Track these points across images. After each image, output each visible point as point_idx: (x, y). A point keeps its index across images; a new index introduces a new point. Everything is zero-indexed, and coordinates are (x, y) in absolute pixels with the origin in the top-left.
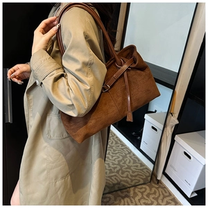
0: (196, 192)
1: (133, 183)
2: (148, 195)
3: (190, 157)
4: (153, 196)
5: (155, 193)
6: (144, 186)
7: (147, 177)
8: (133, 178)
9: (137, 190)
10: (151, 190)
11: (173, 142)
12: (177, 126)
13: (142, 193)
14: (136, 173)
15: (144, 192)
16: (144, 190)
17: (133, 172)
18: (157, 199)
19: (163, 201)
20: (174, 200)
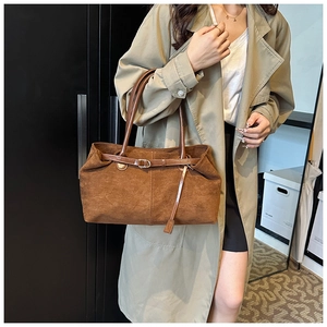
1: (264, 273)
2: (290, 285)
4: (298, 286)
5: (298, 282)
6: (280, 275)
7: (280, 263)
8: (261, 267)
9: (272, 281)
10: (291, 278)
13: (281, 283)
14: (263, 261)
15: (284, 281)
16: (281, 279)
17: (259, 259)
18: (304, 289)
19: (312, 290)
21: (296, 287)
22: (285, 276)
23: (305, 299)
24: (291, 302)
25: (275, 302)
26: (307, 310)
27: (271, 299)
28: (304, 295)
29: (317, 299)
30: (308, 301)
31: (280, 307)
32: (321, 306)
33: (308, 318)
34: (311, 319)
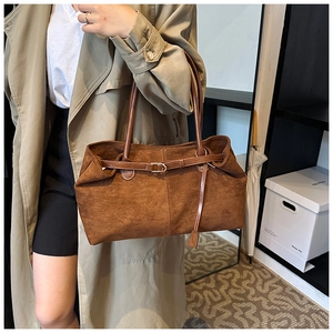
0: (311, 262)
1: (212, 269)
2: (239, 282)
3: (293, 208)
4: (247, 282)
5: (249, 277)
6: (229, 270)
7: (232, 257)
8: (211, 262)
9: (220, 277)
10: (241, 274)
11: (263, 190)
12: (265, 164)
13: (229, 280)
14: (214, 255)
15: (232, 278)
16: (230, 275)
17: (209, 253)
18: (253, 286)
19: (263, 287)
20: (281, 282)
21: (245, 283)
22: (236, 271)
23: (253, 296)
24: (237, 301)
25: (219, 302)
26: (254, 309)
27: (215, 299)
28: (253, 292)
29: (266, 296)
30: (256, 299)
31: (224, 307)
32: (270, 304)
33: (253, 319)
34: (256, 320)
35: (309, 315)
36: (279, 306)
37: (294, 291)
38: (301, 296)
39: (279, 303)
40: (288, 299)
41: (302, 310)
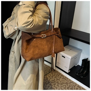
0: (70, 70)
2: (52, 77)
3: (65, 57)
4: (54, 76)
5: (54, 75)
6: (49, 74)
7: (49, 70)
9: (47, 76)
13: (50, 77)
14: (45, 70)
15: (50, 76)
16: (50, 75)
18: (56, 77)
19: (58, 77)
20: (62, 75)
21: (54, 77)
22: (51, 74)
23: (56, 80)
24: (52, 82)
25: (48, 83)
26: (57, 84)
28: (56, 79)
29: (59, 80)
30: (57, 81)
31: (50, 85)
32: (60, 82)
33: (57, 87)
34: (58, 87)
35: (70, 83)
36: (63, 82)
37: (66, 77)
38: (68, 79)
39: (63, 81)
40: (65, 80)
41: (68, 82)
